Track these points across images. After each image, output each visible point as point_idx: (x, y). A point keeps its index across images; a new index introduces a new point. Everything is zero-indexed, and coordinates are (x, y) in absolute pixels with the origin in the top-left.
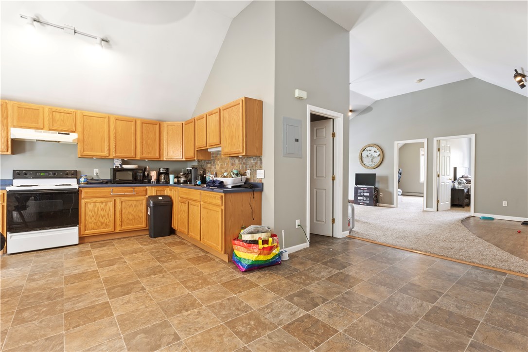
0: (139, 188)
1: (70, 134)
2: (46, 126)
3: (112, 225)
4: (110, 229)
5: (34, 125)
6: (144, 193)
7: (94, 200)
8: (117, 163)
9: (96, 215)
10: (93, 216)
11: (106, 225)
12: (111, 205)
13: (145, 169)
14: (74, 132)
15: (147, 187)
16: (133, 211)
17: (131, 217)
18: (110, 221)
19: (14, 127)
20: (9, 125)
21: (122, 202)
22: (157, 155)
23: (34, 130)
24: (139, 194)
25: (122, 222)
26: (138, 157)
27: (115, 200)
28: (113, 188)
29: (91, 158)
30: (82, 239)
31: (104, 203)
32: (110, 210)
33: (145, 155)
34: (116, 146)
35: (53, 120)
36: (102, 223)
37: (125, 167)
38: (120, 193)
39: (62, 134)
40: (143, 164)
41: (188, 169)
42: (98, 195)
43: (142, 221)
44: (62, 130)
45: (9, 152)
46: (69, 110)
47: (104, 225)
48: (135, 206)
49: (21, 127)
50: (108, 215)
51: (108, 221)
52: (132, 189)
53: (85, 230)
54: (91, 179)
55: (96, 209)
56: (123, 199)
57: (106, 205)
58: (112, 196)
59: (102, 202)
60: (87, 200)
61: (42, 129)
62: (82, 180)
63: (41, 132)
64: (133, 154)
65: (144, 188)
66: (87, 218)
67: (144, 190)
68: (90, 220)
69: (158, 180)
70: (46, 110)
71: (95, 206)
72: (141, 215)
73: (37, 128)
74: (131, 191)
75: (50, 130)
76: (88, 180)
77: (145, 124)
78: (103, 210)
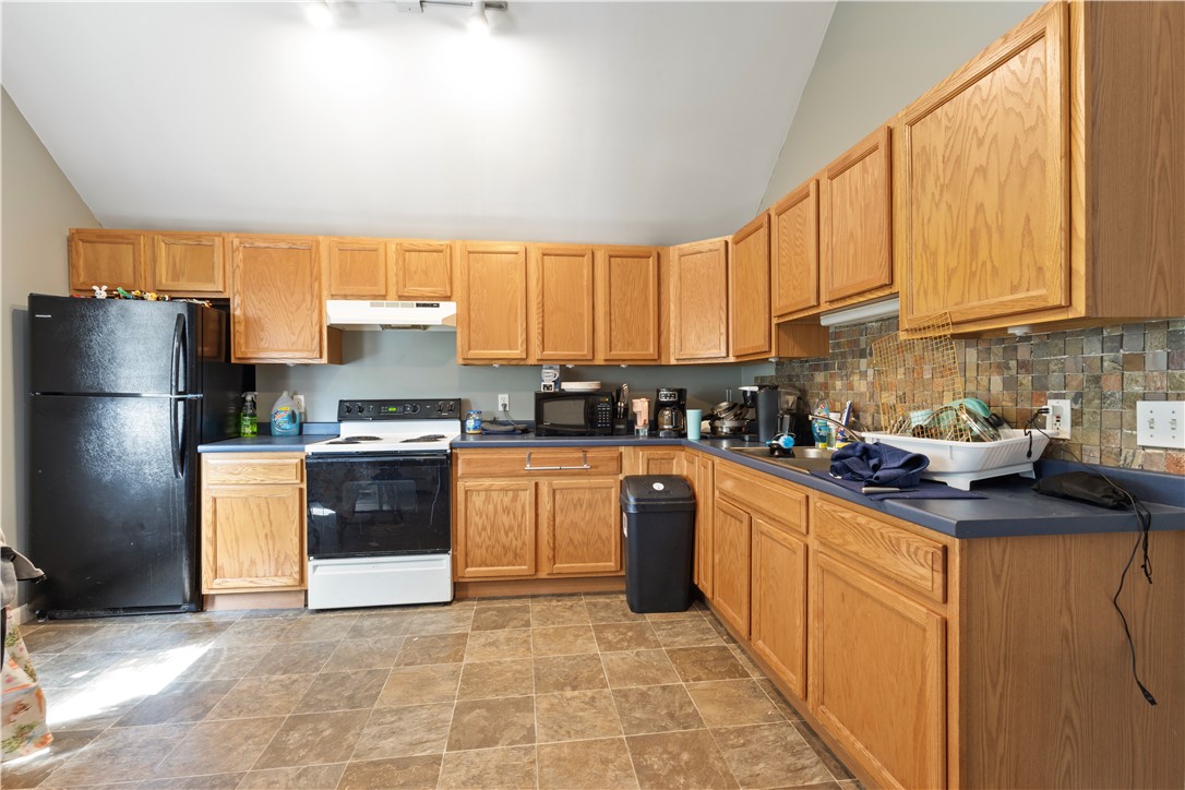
0: (600, 452)
1: (441, 303)
2: (392, 291)
3: (529, 556)
4: (523, 569)
5: (367, 289)
6: (613, 466)
7: (487, 482)
8: (549, 377)
9: (492, 526)
10: (484, 529)
11: (516, 555)
12: (527, 497)
13: (619, 391)
14: (448, 298)
15: (622, 449)
16: (583, 519)
17: (577, 537)
18: (524, 544)
19: (333, 297)
20: (325, 293)
21: (554, 491)
22: (651, 351)
23: (367, 303)
24: (600, 469)
25: (554, 549)
26: (600, 360)
27: (536, 484)
28: (530, 450)
29: (487, 364)
30: (460, 590)
31: (510, 494)
32: (524, 513)
33: (617, 353)
34: (543, 330)
35: (406, 273)
36: (506, 549)
37: (568, 386)
38: (550, 463)
39: (425, 305)
40: (612, 378)
41: (745, 392)
42: (496, 469)
43: (609, 552)
44: (423, 298)
45: (325, 360)
46: (435, 243)
47: (510, 555)
48: (590, 505)
49: (345, 297)
50: (520, 526)
51: (519, 543)
52: (581, 455)
53: (467, 566)
54: (491, 422)
55: (491, 507)
56: (558, 482)
57: (515, 499)
58: (530, 474)
59: (504, 490)
60: (470, 483)
61: (384, 297)
62: (470, 424)
63: (382, 305)
64: (585, 352)
65: (613, 453)
66: (471, 531)
67: (612, 459)
68: (477, 539)
69: (654, 426)
70: (392, 248)
71: (487, 500)
72: (605, 533)
73: (375, 297)
74: (577, 461)
75: (401, 297)
76: (483, 425)
77: (618, 259)
78: (506, 510)
